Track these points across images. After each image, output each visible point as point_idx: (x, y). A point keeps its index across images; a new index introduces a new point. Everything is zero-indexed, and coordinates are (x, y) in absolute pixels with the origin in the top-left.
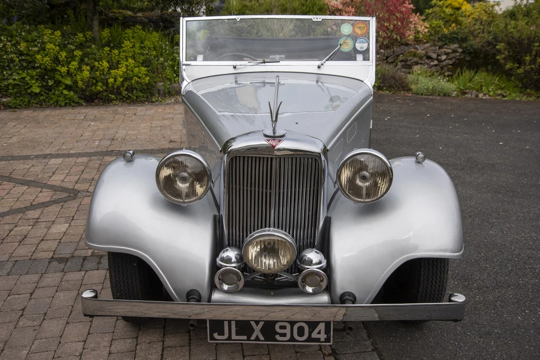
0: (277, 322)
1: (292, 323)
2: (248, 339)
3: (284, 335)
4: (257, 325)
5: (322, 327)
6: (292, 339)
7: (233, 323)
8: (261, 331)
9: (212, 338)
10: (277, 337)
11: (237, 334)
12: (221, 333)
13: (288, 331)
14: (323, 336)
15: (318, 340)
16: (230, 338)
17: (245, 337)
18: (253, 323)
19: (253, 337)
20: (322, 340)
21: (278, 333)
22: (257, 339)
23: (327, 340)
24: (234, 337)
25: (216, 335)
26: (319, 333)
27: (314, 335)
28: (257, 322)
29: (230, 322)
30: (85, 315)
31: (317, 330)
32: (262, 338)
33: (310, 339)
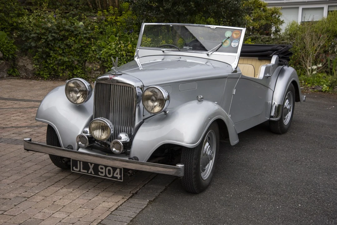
0: (99, 165)
1: (106, 167)
2: (88, 173)
3: (102, 173)
4: (91, 165)
5: (118, 171)
6: (106, 176)
7: (81, 162)
8: (93, 169)
9: (73, 170)
10: (99, 173)
11: (83, 169)
12: (77, 168)
13: (104, 171)
14: (119, 176)
15: (116, 178)
16: (80, 171)
17: (86, 171)
18: (89, 164)
19: (89, 172)
20: (119, 178)
21: (100, 171)
22: (91, 173)
23: (121, 179)
24: (82, 170)
25: (74, 168)
26: (117, 174)
27: (115, 175)
28: (91, 164)
29: (80, 161)
30: (25, 149)
31: (116, 173)
32: (93, 173)
33: (113, 177)
